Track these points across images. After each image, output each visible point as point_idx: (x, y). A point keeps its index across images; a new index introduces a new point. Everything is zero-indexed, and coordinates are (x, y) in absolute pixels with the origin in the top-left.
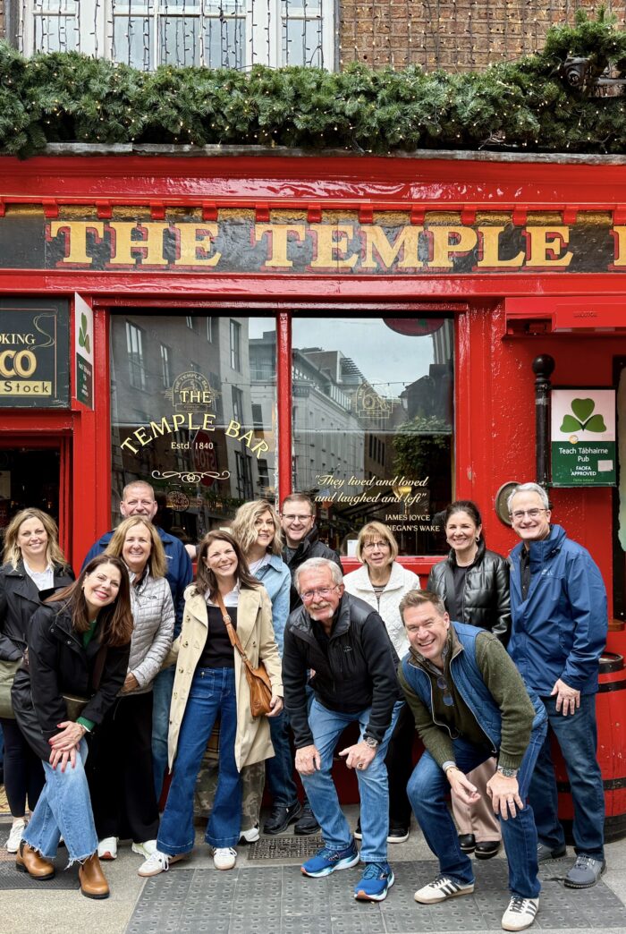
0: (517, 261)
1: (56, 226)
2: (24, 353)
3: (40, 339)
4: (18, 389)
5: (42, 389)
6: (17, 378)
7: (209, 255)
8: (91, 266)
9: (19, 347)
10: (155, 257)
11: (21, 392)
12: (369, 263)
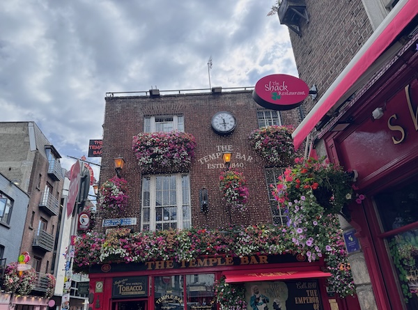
0: (224, 264)
2: (140, 286)
3: (143, 283)
4: (139, 293)
5: (143, 293)
6: (139, 291)
7: (172, 266)
8: (152, 270)
10: (162, 267)
12: (199, 266)
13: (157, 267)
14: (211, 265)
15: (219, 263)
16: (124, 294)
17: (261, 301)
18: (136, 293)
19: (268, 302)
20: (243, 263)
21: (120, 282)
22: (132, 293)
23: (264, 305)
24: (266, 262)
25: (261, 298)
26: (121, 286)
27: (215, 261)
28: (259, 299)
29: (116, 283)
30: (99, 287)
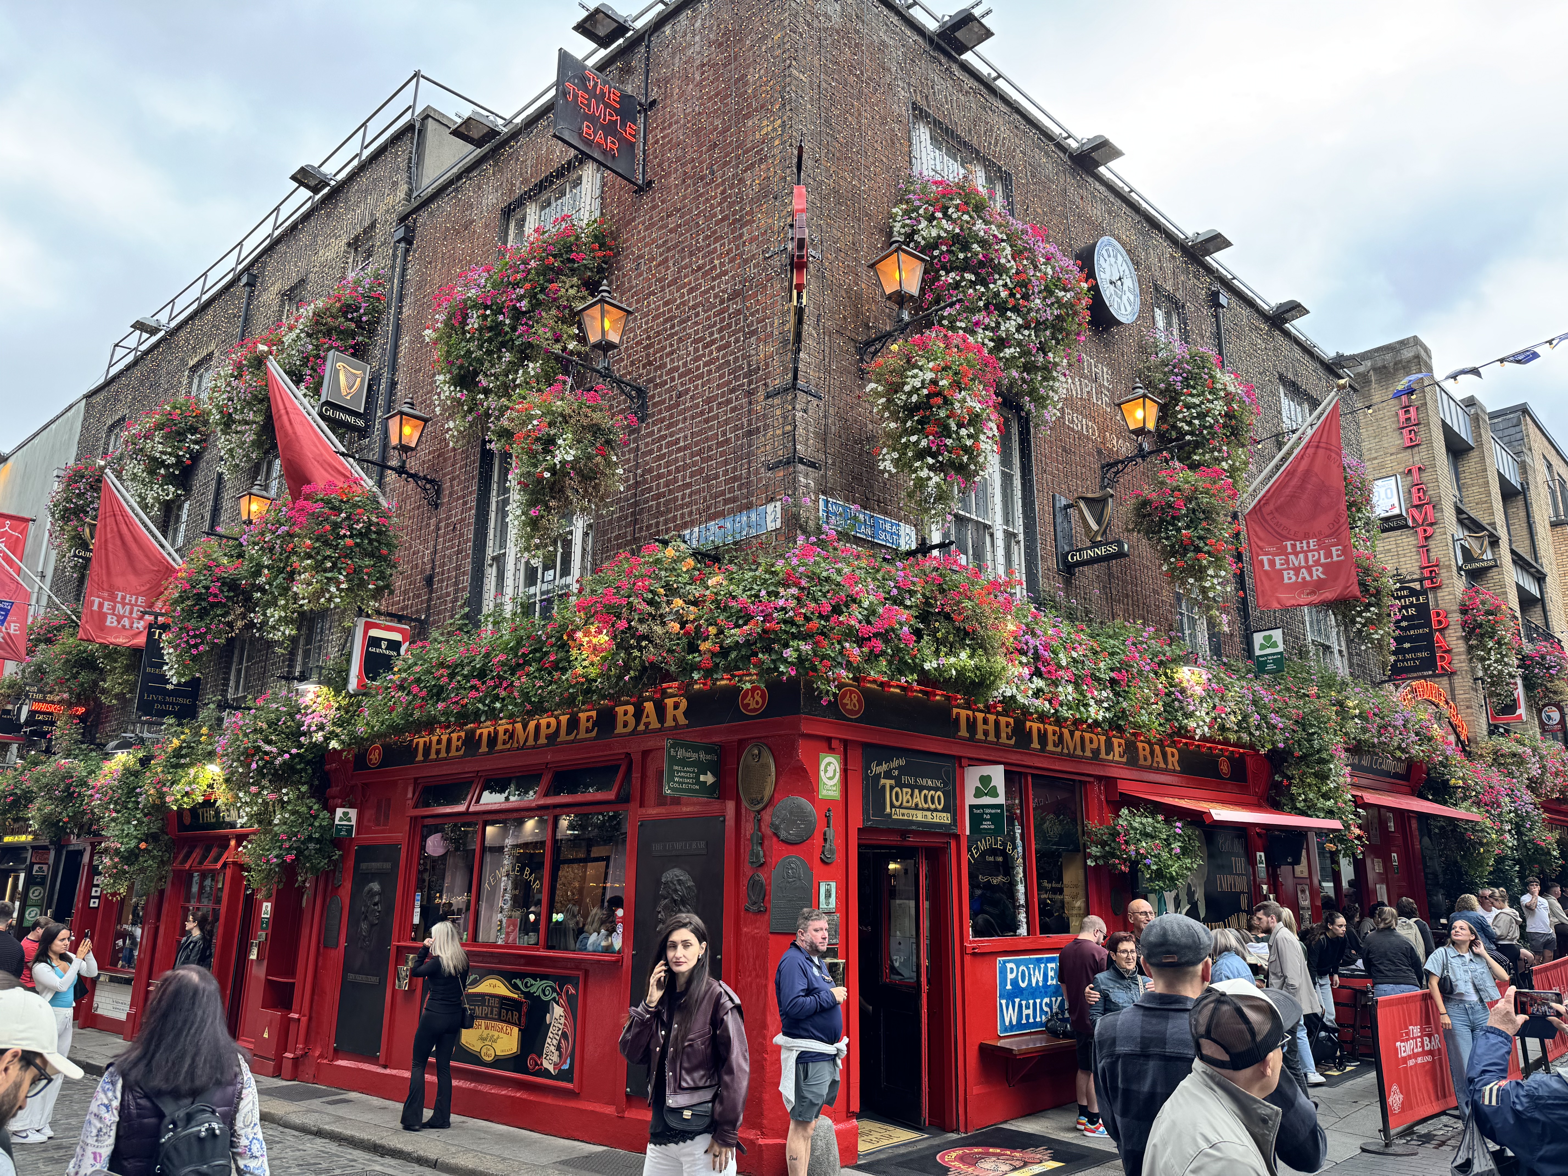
0: (1110, 757)
1: (955, 710)
2: (939, 793)
3: (946, 784)
5: (945, 818)
6: (936, 810)
7: (1011, 738)
8: (969, 739)
10: (992, 738)
11: (936, 820)
12: (1065, 750)
13: (980, 736)
14: (1088, 754)
15: (1103, 755)
16: (898, 815)
18: (928, 817)
20: (1141, 762)
21: (885, 767)
22: (919, 816)
24: (1178, 768)
26: (888, 782)
27: (1095, 746)
29: (875, 769)
30: (830, 779)
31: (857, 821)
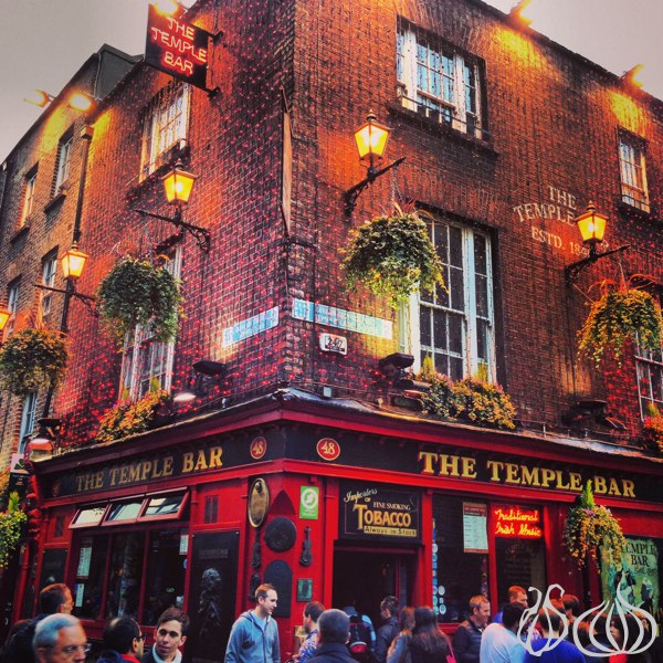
1: (421, 454)
2: (407, 514)
3: (412, 508)
4: (404, 533)
5: (412, 533)
6: (403, 527)
7: (473, 473)
8: (434, 475)
9: (404, 511)
10: (455, 473)
11: (404, 535)
13: (444, 471)
16: (369, 530)
17: (623, 580)
18: (397, 532)
19: (634, 583)
21: (358, 496)
22: (388, 532)
23: (629, 589)
24: (633, 495)
25: (623, 573)
26: (361, 508)
28: (619, 574)
29: (350, 497)
30: (309, 504)
31: (332, 535)
